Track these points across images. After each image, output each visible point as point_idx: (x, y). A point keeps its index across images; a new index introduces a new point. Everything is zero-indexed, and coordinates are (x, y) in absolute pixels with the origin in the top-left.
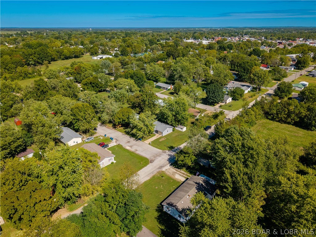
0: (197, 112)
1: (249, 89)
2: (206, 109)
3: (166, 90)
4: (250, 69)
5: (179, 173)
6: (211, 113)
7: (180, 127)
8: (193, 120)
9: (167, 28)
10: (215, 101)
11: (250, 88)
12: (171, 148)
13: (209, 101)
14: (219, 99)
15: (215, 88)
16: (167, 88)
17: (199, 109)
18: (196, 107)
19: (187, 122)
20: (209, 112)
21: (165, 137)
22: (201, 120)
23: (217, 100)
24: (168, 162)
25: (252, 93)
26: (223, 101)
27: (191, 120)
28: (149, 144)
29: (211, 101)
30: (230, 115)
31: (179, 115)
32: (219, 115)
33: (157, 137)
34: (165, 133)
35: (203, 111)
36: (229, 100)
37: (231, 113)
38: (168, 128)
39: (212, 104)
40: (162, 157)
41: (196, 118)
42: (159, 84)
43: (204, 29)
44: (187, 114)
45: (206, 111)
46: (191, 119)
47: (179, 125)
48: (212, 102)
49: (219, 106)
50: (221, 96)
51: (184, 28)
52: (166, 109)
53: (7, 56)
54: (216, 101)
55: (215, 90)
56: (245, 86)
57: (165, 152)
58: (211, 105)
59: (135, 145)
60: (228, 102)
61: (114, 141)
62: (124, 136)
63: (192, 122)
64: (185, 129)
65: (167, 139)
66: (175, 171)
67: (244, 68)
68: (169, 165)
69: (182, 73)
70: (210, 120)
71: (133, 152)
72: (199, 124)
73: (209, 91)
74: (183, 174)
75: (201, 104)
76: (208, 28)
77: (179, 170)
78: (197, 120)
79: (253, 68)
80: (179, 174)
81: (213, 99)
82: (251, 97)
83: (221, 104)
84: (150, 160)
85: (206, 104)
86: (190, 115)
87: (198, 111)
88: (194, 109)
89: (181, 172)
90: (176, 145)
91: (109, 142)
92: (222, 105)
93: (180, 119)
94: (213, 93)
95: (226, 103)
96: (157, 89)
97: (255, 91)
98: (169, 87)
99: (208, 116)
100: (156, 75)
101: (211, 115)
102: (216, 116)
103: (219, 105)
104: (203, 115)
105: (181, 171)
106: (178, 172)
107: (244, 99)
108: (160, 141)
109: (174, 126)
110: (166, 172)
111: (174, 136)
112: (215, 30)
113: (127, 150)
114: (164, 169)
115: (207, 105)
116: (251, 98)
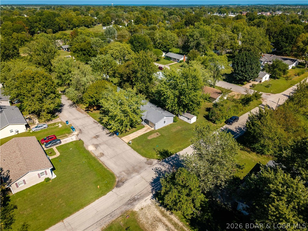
0: (217, 92)
1: (294, 65)
2: (231, 90)
3: (178, 62)
4: (296, 37)
5: (167, 223)
6: (238, 95)
7: (186, 116)
8: (209, 105)
9: (191, 5)
10: (244, 78)
11: (295, 63)
12: (165, 155)
13: (236, 78)
14: (251, 75)
15: (246, 59)
16: (178, 60)
17: (220, 88)
18: (216, 85)
19: (199, 108)
20: (236, 93)
21: (158, 132)
22: (222, 106)
23: (248, 77)
24: (150, 188)
25: (298, 70)
26: (256, 79)
27: (205, 104)
28: (129, 143)
29: (239, 77)
30: (269, 99)
31: (186, 97)
32: (252, 98)
33: (146, 130)
34: (159, 125)
35: (227, 92)
36: (266, 77)
37: (269, 96)
38: (165, 118)
39: (240, 82)
40: (142, 174)
41: (214, 102)
42: (170, 55)
43: (231, 6)
44: (199, 96)
45: (231, 91)
46: (207, 103)
47: (186, 113)
48: (241, 80)
49: (251, 86)
50: (254, 71)
51: (209, 5)
52: (165, 86)
53: (9, 22)
54: (246, 78)
55: (246, 61)
56: (288, 60)
57: (151, 164)
58: (239, 84)
59: (105, 143)
60: (263, 80)
61: (76, 133)
62: (95, 125)
63: (207, 108)
64: (194, 119)
65: (162, 135)
66: (159, 214)
67: (287, 36)
68: (151, 195)
69: (200, 39)
70: (237, 107)
71: (94, 159)
72: (219, 112)
73: (237, 63)
74: (175, 225)
75: (223, 82)
76: (236, 5)
77: (168, 213)
78: (216, 105)
79: (301, 35)
80: (166, 226)
81: (243, 75)
82: (298, 75)
83: (252, 83)
84: (117, 180)
85: (230, 82)
86: (204, 97)
87: (219, 91)
88: (212, 88)
89: (170, 220)
90: (173, 150)
91: (67, 135)
92: (255, 85)
93: (187, 102)
94: (243, 65)
95: (260, 82)
96: (166, 61)
97: (302, 68)
98: (182, 58)
99: (234, 100)
100: (166, 42)
101: (238, 98)
102: (246, 101)
103: (251, 84)
104: (225, 98)
105: (173, 217)
106: (164, 219)
107: (288, 77)
108: (149, 138)
109: (177, 113)
110: (140, 216)
111: (174, 130)
112: (243, 6)
113: (88, 152)
114: (137, 208)
115: (232, 83)
116: (297, 77)
